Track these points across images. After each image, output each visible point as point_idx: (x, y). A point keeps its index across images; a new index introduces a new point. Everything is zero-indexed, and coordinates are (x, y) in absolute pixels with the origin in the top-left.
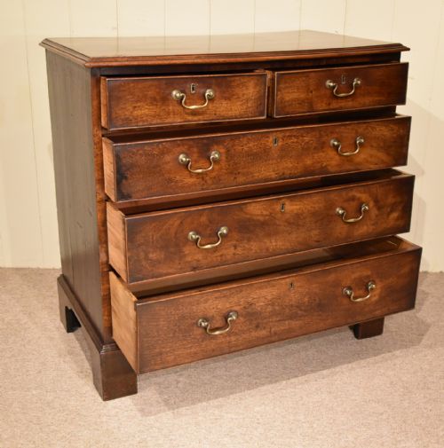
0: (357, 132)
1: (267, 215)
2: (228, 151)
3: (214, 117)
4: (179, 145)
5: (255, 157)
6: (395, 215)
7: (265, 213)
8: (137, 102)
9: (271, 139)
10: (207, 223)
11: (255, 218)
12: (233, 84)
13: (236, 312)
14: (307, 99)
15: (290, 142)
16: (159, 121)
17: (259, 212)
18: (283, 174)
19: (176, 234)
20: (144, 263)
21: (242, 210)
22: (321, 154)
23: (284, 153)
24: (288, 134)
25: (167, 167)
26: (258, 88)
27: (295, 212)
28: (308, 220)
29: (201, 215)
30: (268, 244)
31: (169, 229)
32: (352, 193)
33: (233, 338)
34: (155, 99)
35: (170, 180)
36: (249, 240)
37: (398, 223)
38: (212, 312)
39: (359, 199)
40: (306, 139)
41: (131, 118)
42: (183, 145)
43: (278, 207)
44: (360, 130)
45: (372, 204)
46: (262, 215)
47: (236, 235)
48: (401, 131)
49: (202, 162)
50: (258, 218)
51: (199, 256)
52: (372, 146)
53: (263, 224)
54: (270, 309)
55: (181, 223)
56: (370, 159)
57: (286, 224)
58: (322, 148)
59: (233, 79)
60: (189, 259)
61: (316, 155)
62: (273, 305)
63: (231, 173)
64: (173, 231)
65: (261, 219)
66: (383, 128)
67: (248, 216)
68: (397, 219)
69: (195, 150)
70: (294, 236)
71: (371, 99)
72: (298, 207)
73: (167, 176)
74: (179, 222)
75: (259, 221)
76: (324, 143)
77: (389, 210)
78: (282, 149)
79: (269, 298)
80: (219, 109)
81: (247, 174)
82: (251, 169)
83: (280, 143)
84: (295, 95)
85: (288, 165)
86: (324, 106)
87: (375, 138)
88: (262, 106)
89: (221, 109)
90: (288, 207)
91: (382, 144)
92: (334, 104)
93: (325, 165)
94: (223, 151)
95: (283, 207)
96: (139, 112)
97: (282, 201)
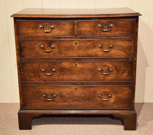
0: (109, 43)
1: (70, 67)
2: (58, 45)
3: (54, 35)
4: (40, 42)
5: (68, 48)
6: (125, 74)
7: (69, 66)
8: (27, 28)
10: (48, 66)
11: (65, 67)
12: (61, 24)
13: (56, 94)
14: (91, 31)
15: (81, 44)
16: (35, 35)
17: (67, 66)
18: (80, 55)
19: (37, 68)
20: (27, 76)
21: (60, 64)
22: (94, 50)
23: (79, 48)
24: (81, 41)
25: (37, 48)
26: (70, 26)
27: (81, 67)
28: (86, 71)
29: (46, 64)
30: (71, 77)
31: (35, 67)
32: (106, 64)
33: (56, 103)
34: (33, 28)
35: (38, 53)
36: (64, 74)
37: (127, 77)
38: (47, 93)
39: (108, 66)
40: (88, 44)
41: (25, 33)
42: (42, 42)
43: (74, 65)
44: (111, 42)
45: (114, 68)
46: (68, 67)
47: (58, 72)
48: (130, 44)
49: (49, 48)
50: (67, 67)
51: (46, 77)
52: (116, 49)
53: (69, 70)
54: (68, 96)
55: (39, 65)
56: (116, 53)
57: (78, 71)
58: (95, 48)
59: (61, 22)
60: (42, 77)
61: (92, 50)
62: (70, 95)
63: (59, 53)
64: (36, 67)
65: (68, 68)
66: (122, 42)
67: (63, 66)
68: (126, 76)
69: (46, 44)
70: (81, 75)
71: (118, 32)
72: (82, 66)
73: (36, 52)
74: (38, 65)
75: (67, 68)
76: (95, 46)
77: (122, 72)
78: (79, 47)
79: (68, 92)
80: (56, 32)
81: (65, 54)
82: (67, 52)
83: (78, 44)
84: (85, 29)
85: (82, 53)
86: (98, 34)
87: (118, 46)
88: (73, 32)
89: (57, 32)
90: (78, 65)
91: (121, 48)
92: (102, 33)
93: (96, 54)
94: (56, 45)
95: (76, 65)
96: (28, 32)
97: (76, 63)
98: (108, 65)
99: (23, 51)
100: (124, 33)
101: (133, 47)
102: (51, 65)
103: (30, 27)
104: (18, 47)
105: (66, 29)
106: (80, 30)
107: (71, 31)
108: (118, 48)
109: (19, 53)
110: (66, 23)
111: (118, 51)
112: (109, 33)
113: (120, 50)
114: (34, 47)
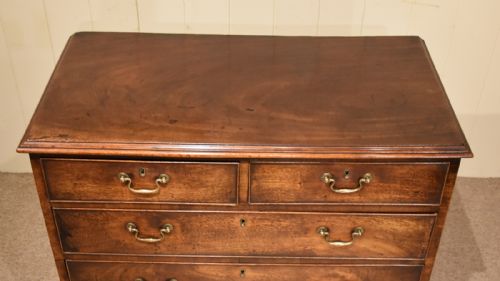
0: (354, 223)
1: (223, 277)
2: (183, 226)
3: (170, 198)
4: (125, 215)
5: (217, 234)
7: (221, 274)
8: (79, 179)
9: (237, 220)
10: (154, 274)
11: (209, 277)
12: (192, 171)
14: (295, 190)
15: (261, 224)
16: (105, 198)
17: (214, 273)
18: (254, 251)
19: (121, 277)
21: (193, 269)
22: (303, 238)
23: (254, 233)
24: (259, 217)
25: (114, 231)
27: (259, 278)
31: (113, 273)
32: (337, 271)
34: (98, 179)
35: (118, 242)
39: (343, 277)
40: (284, 224)
41: (73, 192)
42: (129, 216)
43: (237, 272)
44: (360, 222)
46: (217, 276)
48: (421, 227)
49: (153, 232)
50: (213, 277)
52: (375, 237)
55: (126, 271)
56: (372, 249)
58: (306, 233)
59: (192, 166)
61: (297, 239)
63: (189, 244)
64: (117, 274)
65: (216, 278)
66: (394, 223)
67: (201, 275)
69: (144, 221)
71: (388, 195)
72: (262, 275)
73: (114, 238)
74: (121, 270)
76: (307, 229)
78: (252, 230)
80: (177, 192)
81: (209, 246)
82: (213, 243)
83: (249, 224)
84: (277, 185)
85: (261, 245)
86: (318, 198)
87: (381, 231)
88: (233, 193)
89: (180, 192)
90: (249, 273)
91: (391, 237)
92: (333, 197)
93: (309, 248)
94: (177, 225)
95: (243, 272)
96: (81, 189)
97: (242, 268)
98: (341, 273)
99: (70, 235)
100: (408, 197)
101: (427, 234)
102: (162, 270)
103: (86, 177)
104: (52, 227)
105: (210, 184)
106: (259, 187)
107: (229, 191)
108: (381, 237)
109: (58, 240)
110: (210, 168)
111: (379, 244)
112: (356, 198)
113: (386, 241)
114: (106, 227)
